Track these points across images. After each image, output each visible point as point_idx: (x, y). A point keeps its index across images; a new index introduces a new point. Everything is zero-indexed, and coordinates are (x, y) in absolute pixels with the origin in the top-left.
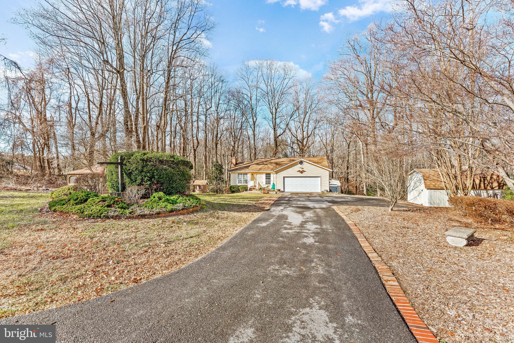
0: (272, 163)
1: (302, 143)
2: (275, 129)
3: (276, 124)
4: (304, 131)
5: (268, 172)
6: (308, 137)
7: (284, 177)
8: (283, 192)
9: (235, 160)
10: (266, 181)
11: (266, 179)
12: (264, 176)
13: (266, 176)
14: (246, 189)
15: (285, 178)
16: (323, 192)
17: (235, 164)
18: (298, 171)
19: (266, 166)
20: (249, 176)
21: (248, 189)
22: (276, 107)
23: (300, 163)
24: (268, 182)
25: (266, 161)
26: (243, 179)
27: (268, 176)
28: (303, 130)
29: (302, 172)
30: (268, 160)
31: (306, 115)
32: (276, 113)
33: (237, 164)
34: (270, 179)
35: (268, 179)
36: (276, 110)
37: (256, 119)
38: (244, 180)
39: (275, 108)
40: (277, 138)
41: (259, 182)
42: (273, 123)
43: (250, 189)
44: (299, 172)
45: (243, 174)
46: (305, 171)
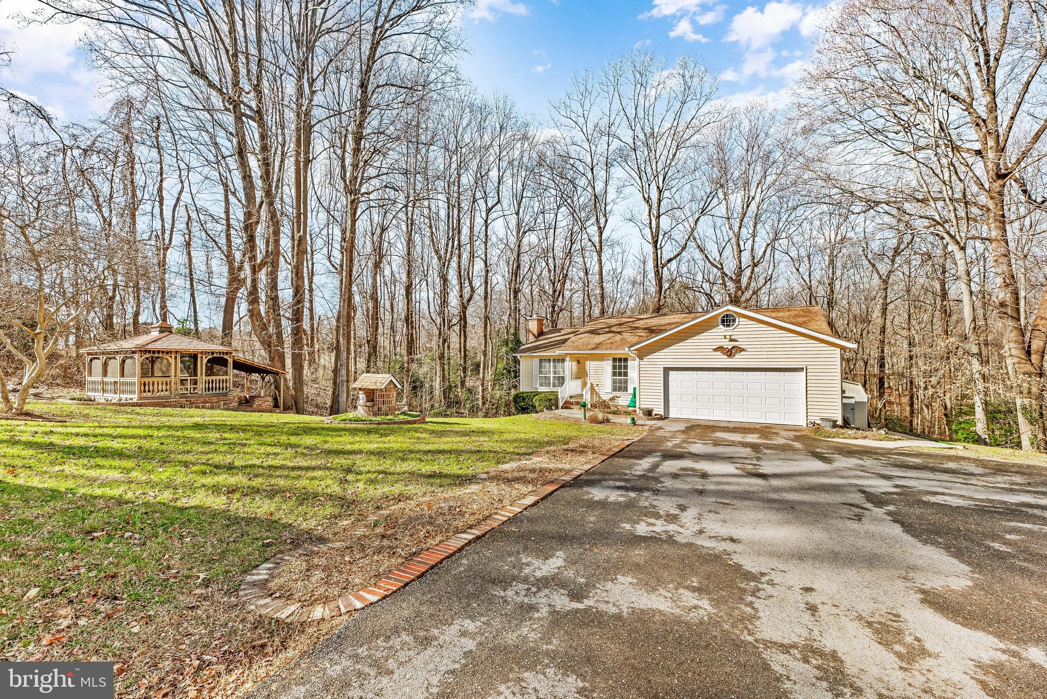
0: (637, 328)
1: (738, 281)
2: (656, 242)
3: (661, 233)
4: (742, 248)
5: (621, 353)
6: (755, 265)
7: (667, 371)
8: (661, 418)
9: (536, 323)
10: (614, 382)
11: (614, 374)
12: (608, 366)
13: (614, 367)
14: (552, 403)
15: (672, 374)
16: (816, 427)
17: (536, 333)
18: (715, 350)
19: (619, 337)
20: (569, 366)
21: (560, 404)
22: (661, 186)
23: (723, 321)
24: (620, 386)
25: (620, 324)
26: (552, 375)
27: (620, 367)
28: (739, 245)
29: (730, 353)
30: (627, 320)
31: (748, 207)
32: (660, 201)
33: (541, 333)
34: (626, 374)
35: (620, 374)
36: (660, 192)
37: (606, 221)
38: (554, 378)
39: (658, 188)
40: (663, 268)
41: (592, 384)
42: (651, 228)
43: (565, 403)
44: (719, 353)
45: (554, 360)
46: (743, 350)
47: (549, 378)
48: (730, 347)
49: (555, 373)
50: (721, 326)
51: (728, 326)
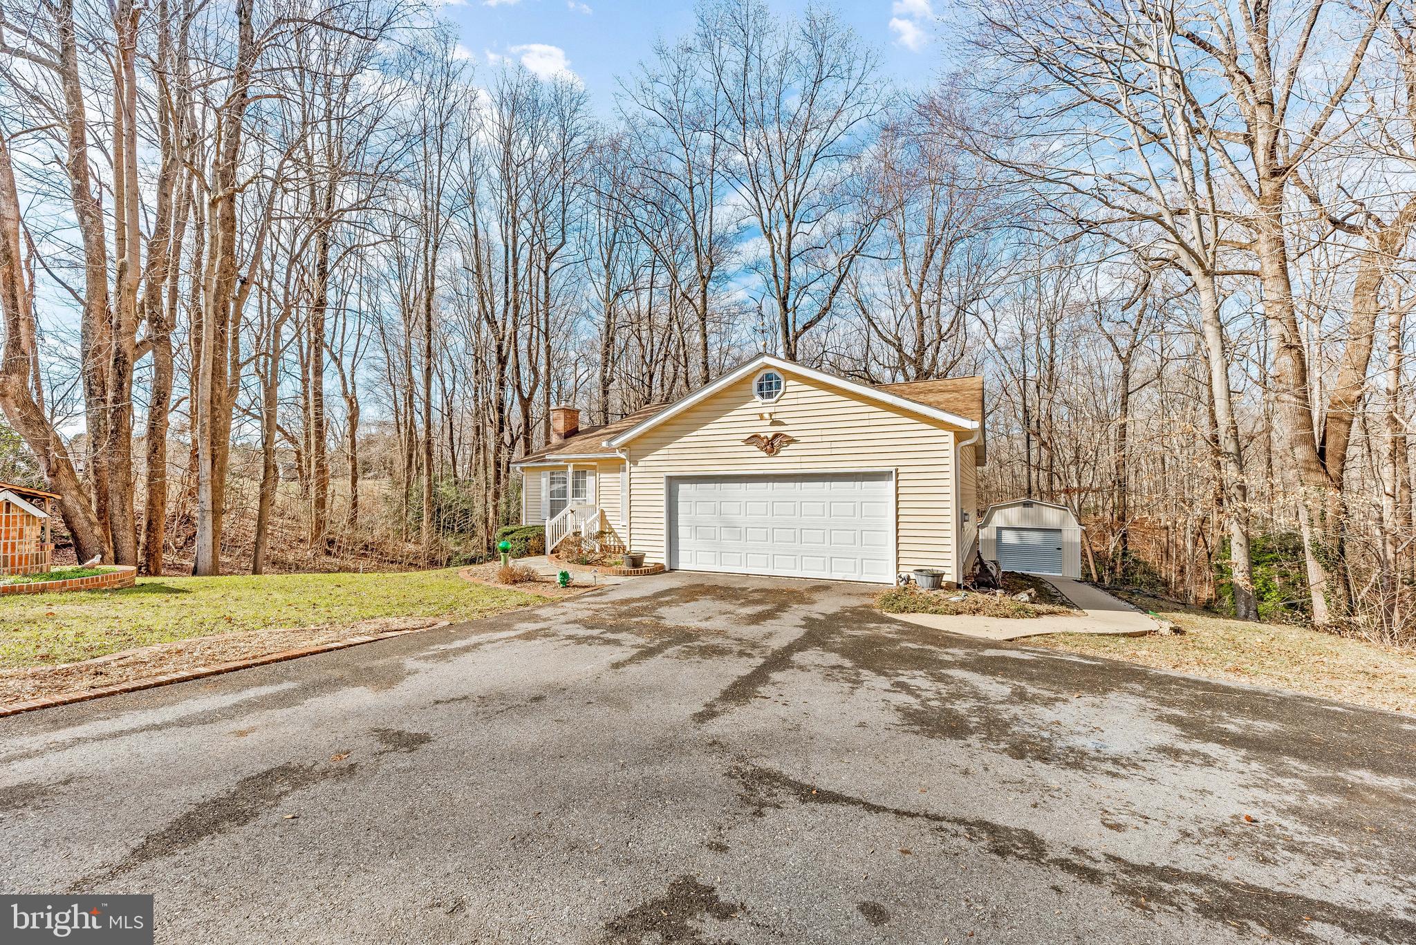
1: (919, 362)
8: (661, 570)
15: (681, 489)
16: (905, 588)
18: (747, 442)
23: (761, 387)
29: (771, 445)
40: (796, 338)
46: (792, 441)
48: (770, 436)
50: (758, 398)
51: (770, 395)
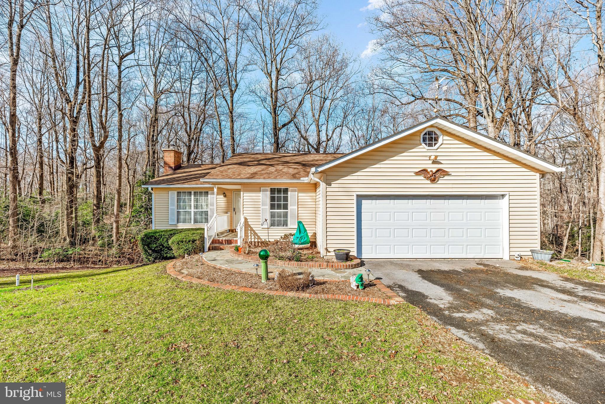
5: (282, 181)
7: (360, 198)
9: (172, 154)
10: (272, 215)
11: (272, 207)
12: (265, 197)
13: (272, 199)
14: (196, 244)
17: (173, 166)
18: (417, 174)
20: (215, 200)
21: (207, 245)
22: (279, 66)
23: (424, 140)
24: (279, 220)
26: (193, 210)
27: (279, 199)
29: (434, 177)
33: (178, 167)
34: (286, 207)
35: (279, 207)
38: (195, 213)
39: (277, 68)
41: (246, 219)
42: (272, 97)
43: (214, 242)
44: (422, 178)
45: (195, 193)
47: (190, 213)
49: (196, 207)
50: (423, 146)
51: (430, 145)
